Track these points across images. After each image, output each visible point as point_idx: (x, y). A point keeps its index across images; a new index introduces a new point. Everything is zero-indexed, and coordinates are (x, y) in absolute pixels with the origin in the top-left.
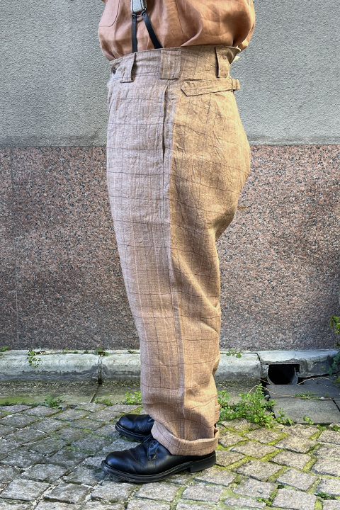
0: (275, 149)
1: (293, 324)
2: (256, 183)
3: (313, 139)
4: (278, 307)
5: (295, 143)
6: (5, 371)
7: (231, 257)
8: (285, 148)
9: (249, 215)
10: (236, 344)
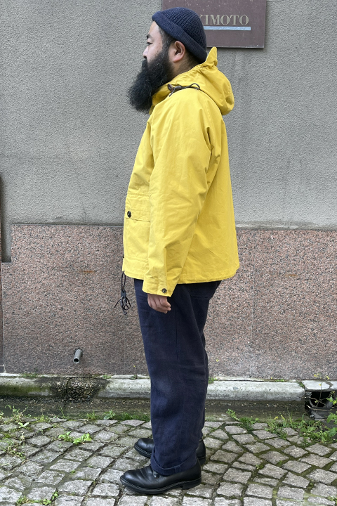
1: (328, 361)
2: (305, 257)
4: (318, 348)
6: (118, 392)
7: (284, 311)
9: (299, 281)
10: (285, 375)
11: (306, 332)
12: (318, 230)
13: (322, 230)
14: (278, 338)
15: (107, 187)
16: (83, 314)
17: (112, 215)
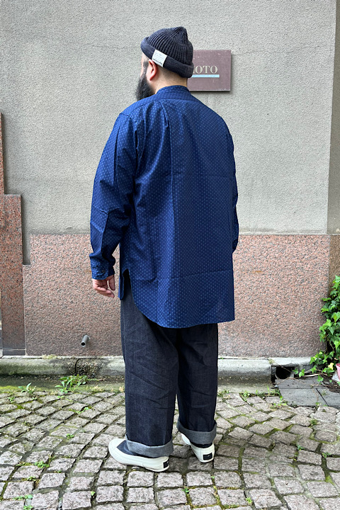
0: (280, 237)
1: (290, 341)
2: (268, 257)
3: (302, 231)
4: (281, 331)
5: (291, 233)
7: (253, 301)
8: (287, 236)
9: (263, 276)
11: (271, 317)
13: (281, 235)
16: (89, 306)
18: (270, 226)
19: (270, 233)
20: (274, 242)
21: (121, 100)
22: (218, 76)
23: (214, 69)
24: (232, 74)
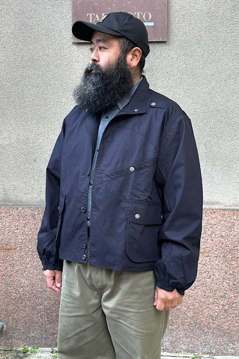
0: (227, 213)
2: (213, 236)
4: (230, 324)
9: (208, 258)
10: (198, 350)
11: (217, 308)
12: (225, 210)
13: (228, 210)
14: (190, 314)
15: (26, 170)
16: (5, 290)
17: (31, 196)
18: (215, 198)
19: (216, 207)
20: (219, 217)
21: (41, 53)
22: (152, 24)
23: (147, 16)
24: (168, 21)
